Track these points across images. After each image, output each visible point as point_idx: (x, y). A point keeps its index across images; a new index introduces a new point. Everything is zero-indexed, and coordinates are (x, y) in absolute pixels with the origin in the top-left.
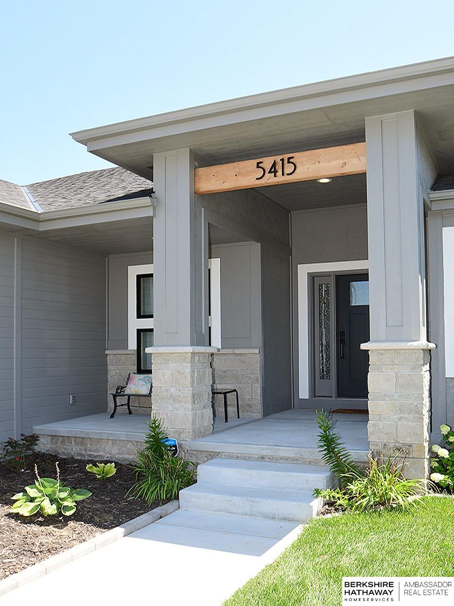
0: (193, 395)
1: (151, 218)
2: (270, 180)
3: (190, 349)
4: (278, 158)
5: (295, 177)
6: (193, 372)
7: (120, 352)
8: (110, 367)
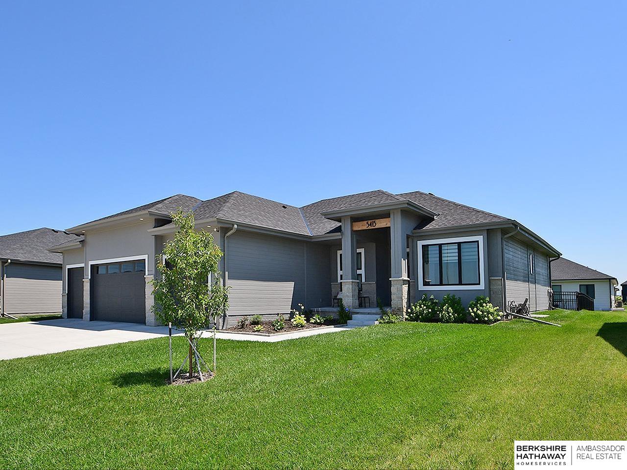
0: (352, 295)
1: (341, 239)
2: (370, 228)
3: (351, 280)
4: (372, 221)
5: (376, 227)
6: (352, 288)
7: (335, 283)
8: (332, 289)
